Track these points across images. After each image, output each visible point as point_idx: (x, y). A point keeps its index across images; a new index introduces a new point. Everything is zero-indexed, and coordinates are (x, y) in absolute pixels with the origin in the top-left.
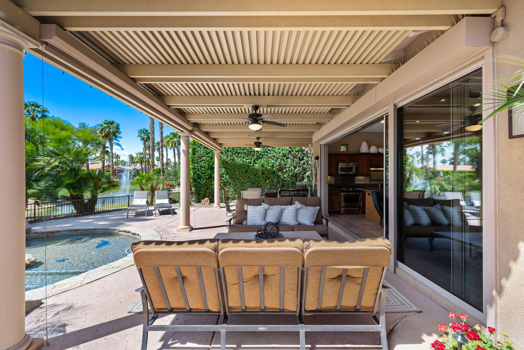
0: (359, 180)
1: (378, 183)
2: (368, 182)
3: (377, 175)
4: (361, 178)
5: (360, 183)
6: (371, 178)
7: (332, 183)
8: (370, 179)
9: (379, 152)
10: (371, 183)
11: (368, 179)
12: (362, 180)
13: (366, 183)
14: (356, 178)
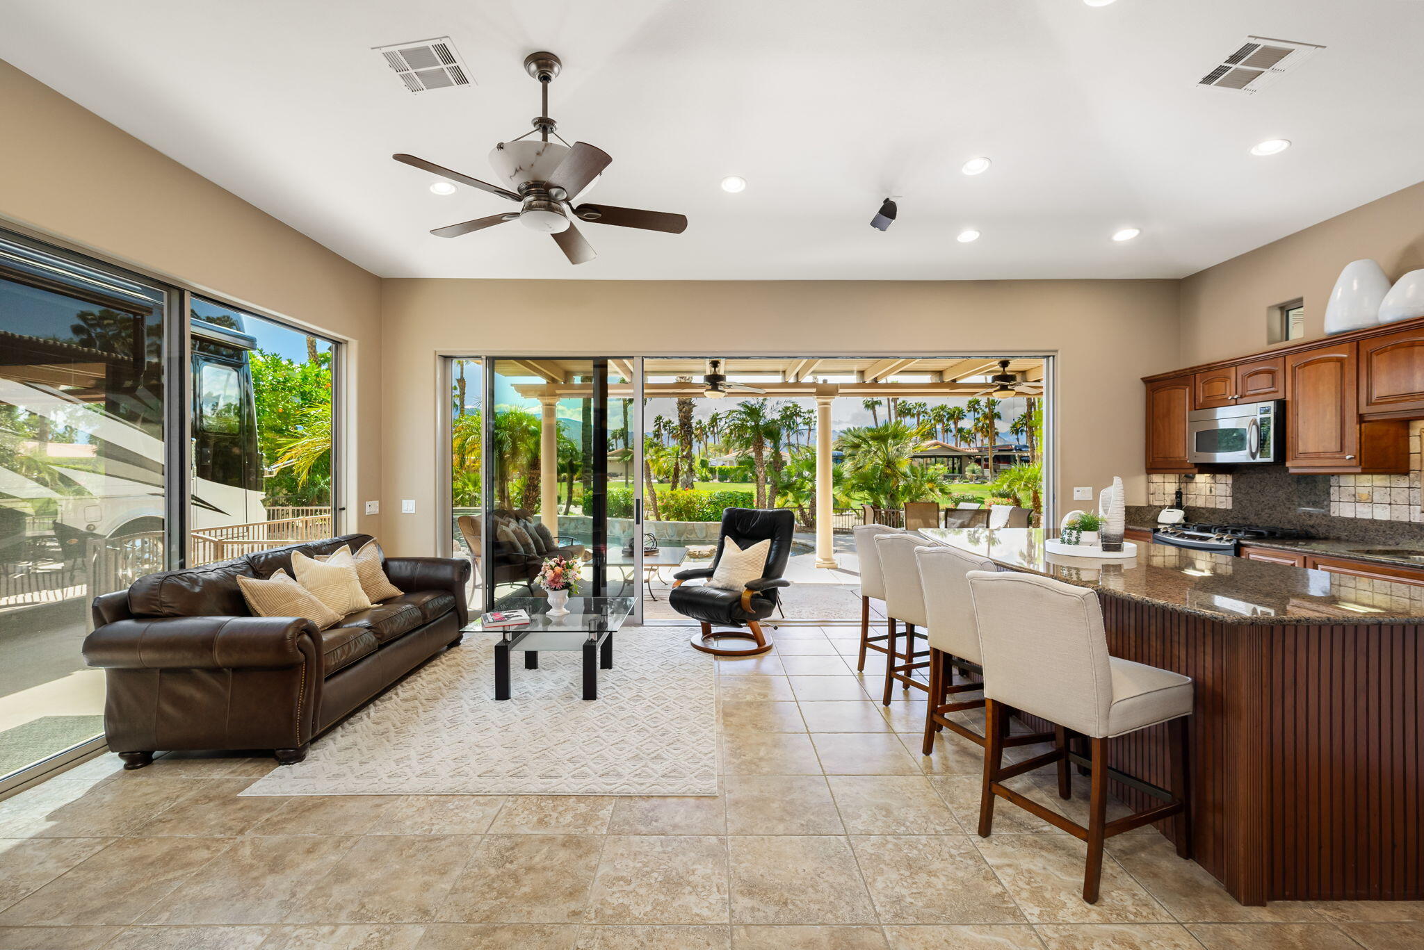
0: (1356, 500)
4: (1365, 482)
5: (1364, 512)
7: (1223, 507)
11: (1415, 493)
12: (1376, 498)
13: (1407, 520)
14: (1340, 487)
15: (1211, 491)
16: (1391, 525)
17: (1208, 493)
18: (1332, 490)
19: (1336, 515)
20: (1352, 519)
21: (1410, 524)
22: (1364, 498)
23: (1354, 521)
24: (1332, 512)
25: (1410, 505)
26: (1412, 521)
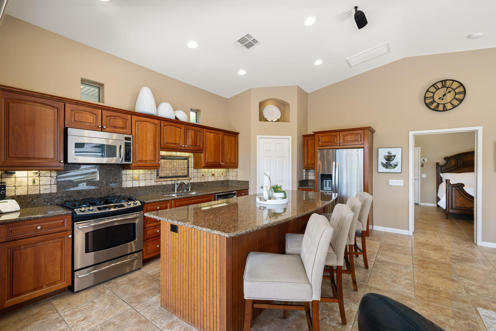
0: (133, 179)
1: (173, 182)
2: (153, 184)
3: (171, 166)
4: (136, 173)
5: (136, 184)
6: (160, 172)
7: (47, 192)
8: (158, 175)
9: (176, 118)
10: (159, 183)
11: (153, 175)
12: (140, 178)
13: (150, 185)
14: (126, 174)
15: (34, 182)
16: (145, 188)
17: (31, 183)
18: (123, 176)
19: (125, 186)
20: (131, 188)
21: (151, 186)
22: (136, 178)
23: (132, 188)
24: (123, 186)
25: (151, 180)
26: (152, 185)
